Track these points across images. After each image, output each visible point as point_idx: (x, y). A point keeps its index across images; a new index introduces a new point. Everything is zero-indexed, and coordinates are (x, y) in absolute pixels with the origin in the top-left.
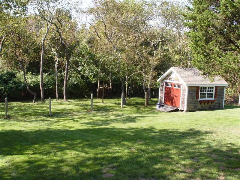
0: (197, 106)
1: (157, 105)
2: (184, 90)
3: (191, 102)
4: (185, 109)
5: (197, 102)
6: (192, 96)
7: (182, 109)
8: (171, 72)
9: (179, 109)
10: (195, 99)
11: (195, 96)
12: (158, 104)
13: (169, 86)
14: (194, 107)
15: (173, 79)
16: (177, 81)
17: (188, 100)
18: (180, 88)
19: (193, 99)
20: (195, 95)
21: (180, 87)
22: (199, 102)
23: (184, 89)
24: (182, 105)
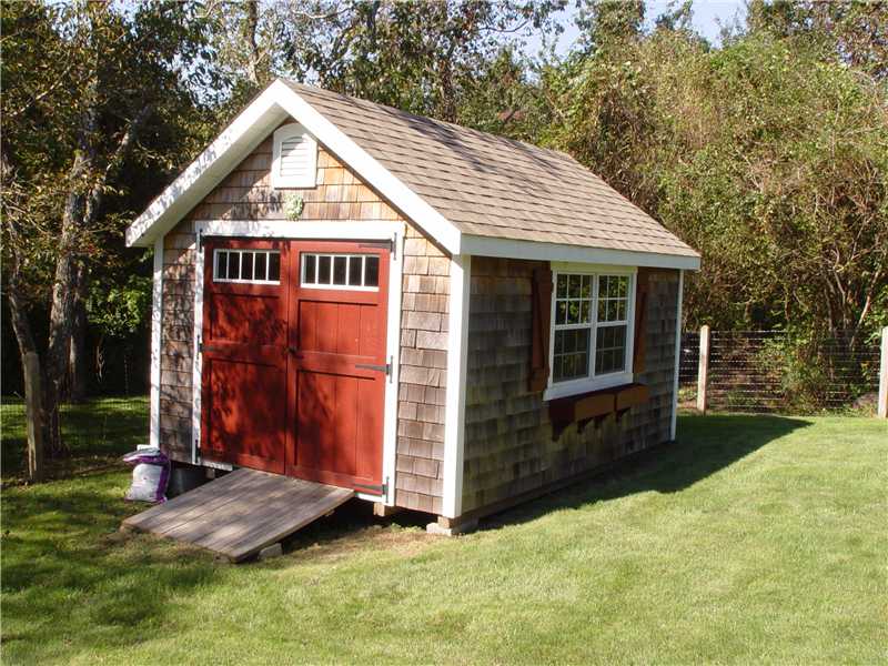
0: (535, 453)
1: (139, 468)
2: (429, 300)
3: (492, 424)
4: (448, 503)
5: (537, 412)
6: (500, 362)
7: (413, 505)
8: (269, 140)
9: (370, 505)
10: (522, 392)
11: (523, 361)
12: (148, 460)
13: (247, 275)
14: (516, 468)
15: (289, 206)
16: (335, 216)
17: (471, 409)
18: (375, 289)
19: (505, 386)
20: (518, 350)
21: (373, 278)
22: (545, 420)
23: (425, 290)
24: (412, 461)
